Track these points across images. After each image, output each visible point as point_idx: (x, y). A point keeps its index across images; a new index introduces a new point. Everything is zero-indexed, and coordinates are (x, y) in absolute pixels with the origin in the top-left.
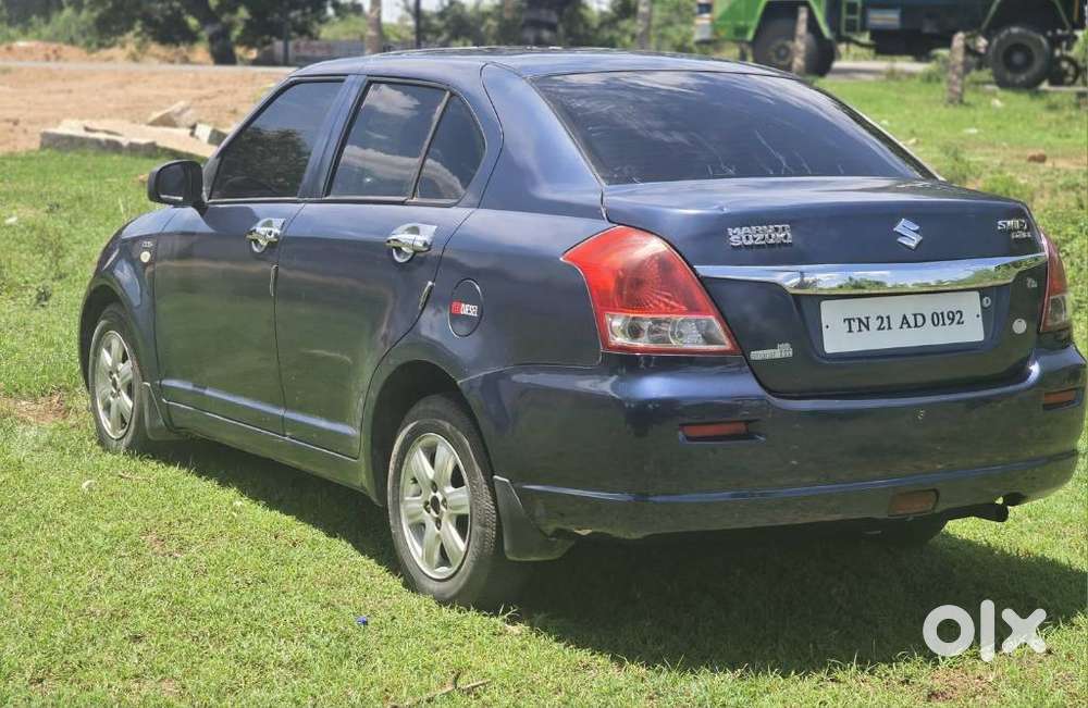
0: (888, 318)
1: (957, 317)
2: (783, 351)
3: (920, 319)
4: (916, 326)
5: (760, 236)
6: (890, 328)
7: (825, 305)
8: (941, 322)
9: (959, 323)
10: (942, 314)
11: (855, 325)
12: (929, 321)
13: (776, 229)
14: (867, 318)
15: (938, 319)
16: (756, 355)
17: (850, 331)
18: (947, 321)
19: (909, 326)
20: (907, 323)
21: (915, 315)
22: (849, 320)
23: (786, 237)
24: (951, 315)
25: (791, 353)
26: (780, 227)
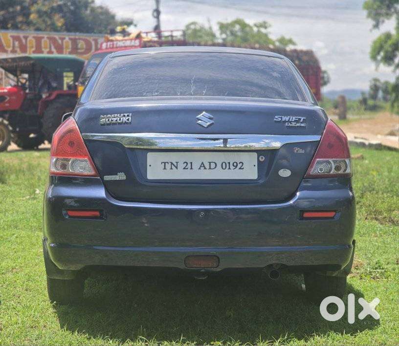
0: (191, 163)
1: (239, 166)
2: (121, 176)
3: (213, 165)
4: (210, 168)
5: (115, 119)
6: (191, 168)
7: (150, 155)
8: (228, 167)
9: (240, 168)
10: (229, 163)
11: (168, 166)
12: (219, 165)
13: (124, 116)
14: (177, 163)
15: (225, 166)
16: (107, 178)
17: (165, 169)
18: (232, 167)
19: (205, 168)
20: (204, 166)
21: (210, 163)
22: (165, 163)
23: (128, 120)
24: (235, 164)
25: (125, 178)
26: (126, 115)
